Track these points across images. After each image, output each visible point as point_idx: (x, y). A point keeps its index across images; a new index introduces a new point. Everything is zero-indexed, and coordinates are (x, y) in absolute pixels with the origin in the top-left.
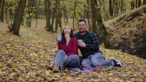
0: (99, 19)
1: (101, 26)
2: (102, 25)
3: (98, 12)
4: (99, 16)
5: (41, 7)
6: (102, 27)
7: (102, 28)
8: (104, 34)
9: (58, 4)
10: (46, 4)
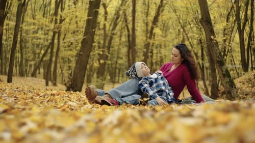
0: (219, 60)
1: (222, 71)
2: (224, 70)
3: (217, 48)
4: (219, 54)
5: (120, 61)
6: (224, 72)
7: (224, 75)
8: (228, 85)
9: (150, 54)
10: (128, 55)
